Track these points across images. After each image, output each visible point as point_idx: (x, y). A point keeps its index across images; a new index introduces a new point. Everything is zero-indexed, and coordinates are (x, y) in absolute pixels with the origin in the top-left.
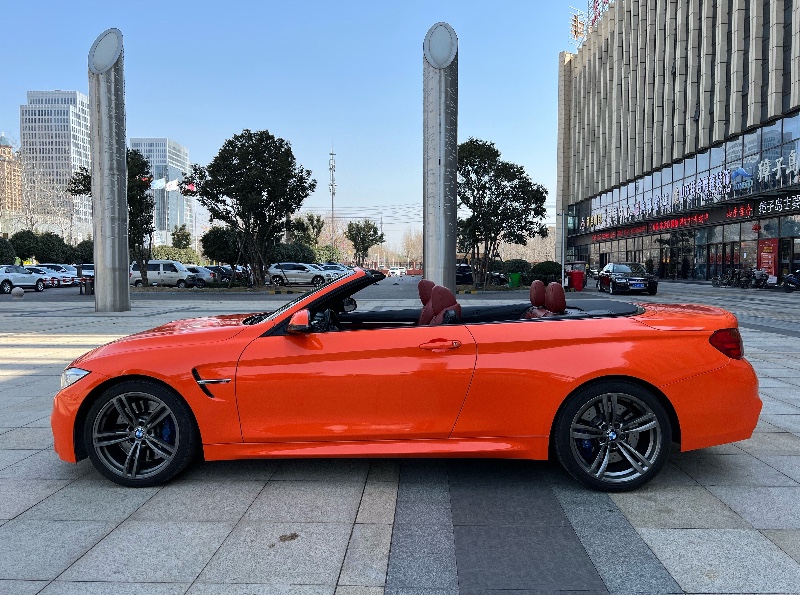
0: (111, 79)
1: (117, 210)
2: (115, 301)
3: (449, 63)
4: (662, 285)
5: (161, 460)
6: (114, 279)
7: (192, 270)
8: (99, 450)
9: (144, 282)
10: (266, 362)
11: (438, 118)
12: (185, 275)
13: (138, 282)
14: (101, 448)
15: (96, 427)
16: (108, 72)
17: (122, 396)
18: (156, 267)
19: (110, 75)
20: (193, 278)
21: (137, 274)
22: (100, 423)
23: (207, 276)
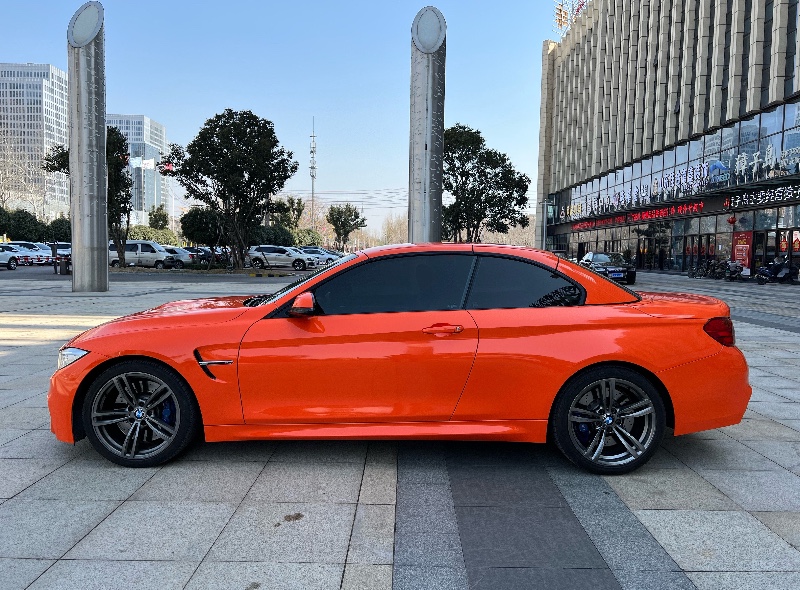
0: (90, 54)
1: (95, 188)
2: (93, 281)
3: (437, 48)
4: (640, 275)
5: (160, 441)
6: (92, 258)
7: (171, 251)
8: (98, 430)
9: (121, 263)
10: (270, 344)
11: (425, 103)
12: (163, 256)
13: (114, 262)
14: (100, 428)
15: (95, 406)
16: (88, 46)
17: (123, 376)
18: (134, 248)
19: (90, 49)
20: (172, 258)
21: (114, 255)
22: (99, 403)
23: (186, 257)
